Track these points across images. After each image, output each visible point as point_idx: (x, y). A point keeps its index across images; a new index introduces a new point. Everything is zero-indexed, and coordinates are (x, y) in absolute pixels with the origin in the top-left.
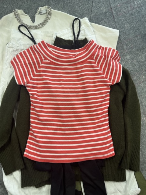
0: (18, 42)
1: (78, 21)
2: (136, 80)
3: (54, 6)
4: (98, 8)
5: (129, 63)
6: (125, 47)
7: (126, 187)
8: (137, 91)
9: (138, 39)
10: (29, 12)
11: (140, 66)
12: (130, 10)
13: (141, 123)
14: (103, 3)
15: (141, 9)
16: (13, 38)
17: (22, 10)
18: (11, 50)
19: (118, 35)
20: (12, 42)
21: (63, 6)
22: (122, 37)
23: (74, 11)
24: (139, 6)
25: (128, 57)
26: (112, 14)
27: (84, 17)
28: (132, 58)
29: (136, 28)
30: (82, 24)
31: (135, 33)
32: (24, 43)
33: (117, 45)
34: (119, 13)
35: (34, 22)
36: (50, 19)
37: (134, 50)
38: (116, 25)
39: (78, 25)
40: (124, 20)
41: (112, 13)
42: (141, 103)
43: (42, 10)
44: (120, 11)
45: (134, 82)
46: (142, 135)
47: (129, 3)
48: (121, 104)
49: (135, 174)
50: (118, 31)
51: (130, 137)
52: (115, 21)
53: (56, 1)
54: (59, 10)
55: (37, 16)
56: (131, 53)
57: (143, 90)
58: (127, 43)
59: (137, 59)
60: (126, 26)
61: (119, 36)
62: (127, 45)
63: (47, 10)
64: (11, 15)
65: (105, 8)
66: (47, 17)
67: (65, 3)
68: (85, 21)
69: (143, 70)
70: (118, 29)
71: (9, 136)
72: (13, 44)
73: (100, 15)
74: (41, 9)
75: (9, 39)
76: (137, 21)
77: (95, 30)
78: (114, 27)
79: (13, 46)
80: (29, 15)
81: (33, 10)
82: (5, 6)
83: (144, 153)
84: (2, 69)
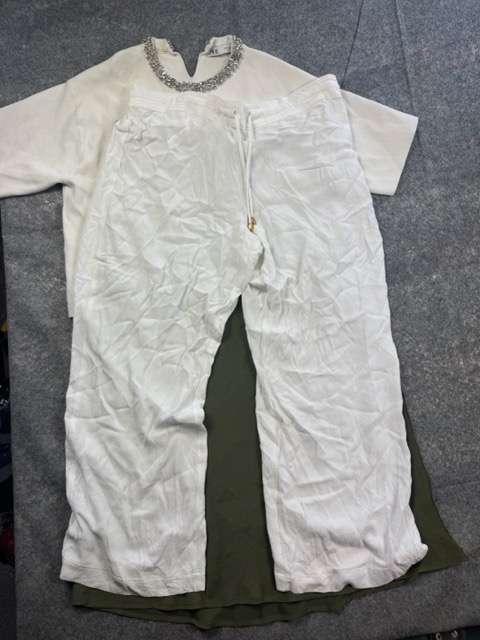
0: (146, 120)
2: (451, 257)
3: (251, 36)
4: (369, 52)
5: (438, 208)
6: (430, 164)
9: (469, 147)
10: (182, 47)
11: (465, 220)
12: (456, 68)
14: (383, 42)
17: (165, 40)
18: (124, 137)
19: (415, 130)
20: (130, 117)
21: (273, 40)
22: (424, 137)
23: (302, 55)
25: (435, 192)
26: (405, 73)
27: (325, 74)
28: (447, 198)
29: (465, 118)
31: (462, 129)
32: (159, 123)
33: (409, 156)
34: (423, 73)
35: (191, 74)
36: (237, 70)
37: (453, 175)
38: (411, 104)
40: (434, 92)
41: (405, 70)
43: (218, 44)
44: (428, 68)
47: (455, 49)
50: (415, 120)
52: (409, 93)
53: (258, 25)
54: (262, 50)
55: (202, 59)
56: (446, 182)
57: (467, 286)
58: (436, 153)
59: (461, 201)
60: (438, 107)
61: (417, 132)
62: (435, 160)
63: (232, 46)
64: (138, 51)
65: (387, 57)
66: (229, 65)
67: (281, 32)
68: (328, 82)
69: (474, 232)
70: (415, 115)
72: (132, 124)
73: (371, 73)
74: (215, 42)
75: (122, 111)
76: (473, 97)
77: (352, 112)
78: (407, 109)
79: (132, 129)
80: (182, 56)
81: (195, 43)
82: (124, 27)
83: (450, 457)
84: (94, 185)
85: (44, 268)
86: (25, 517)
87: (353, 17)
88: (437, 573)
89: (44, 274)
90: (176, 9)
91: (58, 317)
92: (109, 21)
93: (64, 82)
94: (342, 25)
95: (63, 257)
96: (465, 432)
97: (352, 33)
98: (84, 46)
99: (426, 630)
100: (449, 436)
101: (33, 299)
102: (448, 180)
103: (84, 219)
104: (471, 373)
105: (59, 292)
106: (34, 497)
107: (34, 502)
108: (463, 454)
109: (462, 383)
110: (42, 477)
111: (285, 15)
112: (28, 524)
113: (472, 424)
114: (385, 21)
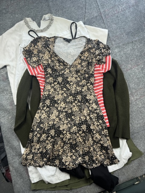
1: (75, 24)
2: (124, 68)
3: (55, 13)
4: (90, 13)
5: (118, 55)
6: (113, 43)
7: (120, 152)
8: (125, 77)
9: (124, 36)
10: (35, 19)
11: (126, 57)
12: (116, 14)
13: (130, 102)
14: (94, 9)
15: (124, 12)
16: (24, 40)
17: (30, 18)
20: (24, 43)
21: (62, 13)
22: (110, 35)
23: (71, 16)
24: (123, 10)
25: (116, 50)
26: (102, 17)
27: (79, 21)
28: (120, 51)
29: (121, 28)
30: (77, 26)
31: (121, 31)
33: (107, 41)
34: (107, 17)
35: (40, 27)
36: (53, 24)
37: (121, 44)
38: (105, 26)
39: (75, 27)
40: (111, 21)
41: (102, 16)
42: (129, 86)
43: (46, 17)
44: (108, 15)
45: (123, 70)
46: (131, 111)
47: (115, 8)
48: (113, 88)
49: (127, 142)
50: (107, 30)
51: (120, 112)
52: (104, 23)
53: (57, 10)
54: (59, 17)
55: (42, 22)
56: (119, 47)
57: (130, 76)
58: (115, 39)
59: (124, 52)
60: (113, 26)
61: (108, 34)
62: (115, 41)
63: (50, 17)
64: (22, 22)
65: (96, 13)
66: (50, 23)
67: (64, 10)
68: (80, 23)
70: (107, 29)
71: (25, 116)
72: (25, 45)
73: (92, 19)
75: (21, 41)
76: (122, 21)
77: (89, 31)
78: (104, 27)
80: (36, 22)
81: (39, 17)
82: (17, 16)
83: (134, 126)
84: (16, 65)
85: (5, 92)
86: (13, 167)
87: (84, 3)
88: (136, 160)
89: (5, 93)
90: (31, 8)
91: (12, 105)
92: (12, 15)
93: (1, 35)
94: (81, 6)
95: (10, 87)
96: (137, 118)
97: (84, 8)
98: (6, 23)
99: (135, 177)
100: (132, 120)
101: (3, 101)
102: (119, 46)
103: (15, 75)
104: (136, 101)
105: (11, 98)
106: (14, 160)
107: (14, 162)
108: (137, 124)
109: (133, 104)
110: (16, 154)
111: (64, 5)
112: (14, 169)
113: (138, 115)
114: (93, 3)
